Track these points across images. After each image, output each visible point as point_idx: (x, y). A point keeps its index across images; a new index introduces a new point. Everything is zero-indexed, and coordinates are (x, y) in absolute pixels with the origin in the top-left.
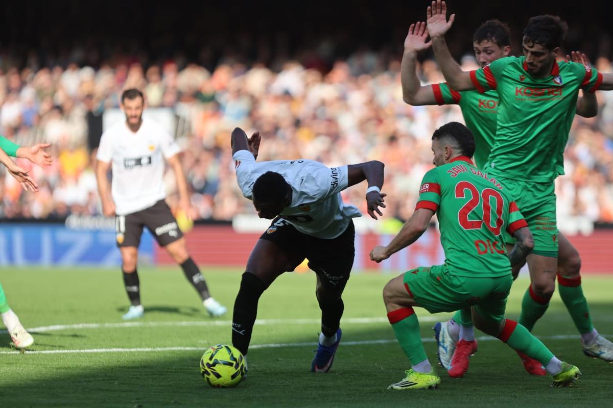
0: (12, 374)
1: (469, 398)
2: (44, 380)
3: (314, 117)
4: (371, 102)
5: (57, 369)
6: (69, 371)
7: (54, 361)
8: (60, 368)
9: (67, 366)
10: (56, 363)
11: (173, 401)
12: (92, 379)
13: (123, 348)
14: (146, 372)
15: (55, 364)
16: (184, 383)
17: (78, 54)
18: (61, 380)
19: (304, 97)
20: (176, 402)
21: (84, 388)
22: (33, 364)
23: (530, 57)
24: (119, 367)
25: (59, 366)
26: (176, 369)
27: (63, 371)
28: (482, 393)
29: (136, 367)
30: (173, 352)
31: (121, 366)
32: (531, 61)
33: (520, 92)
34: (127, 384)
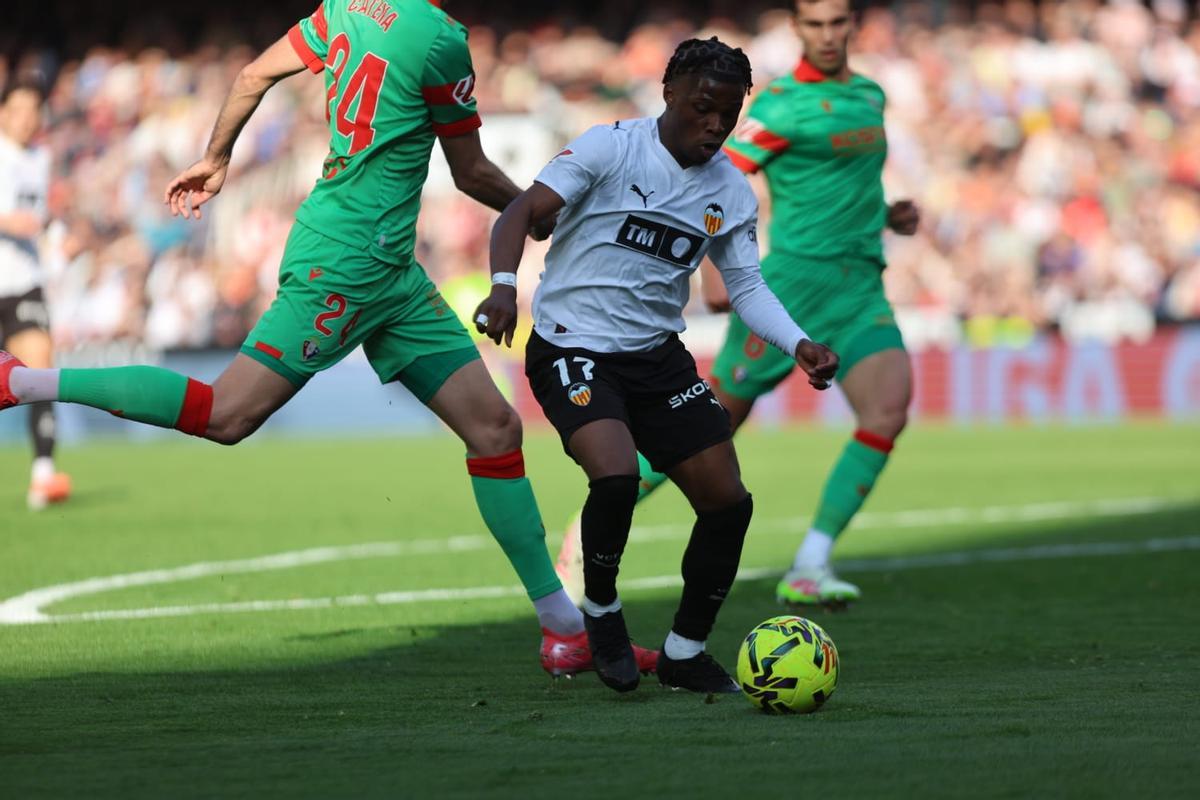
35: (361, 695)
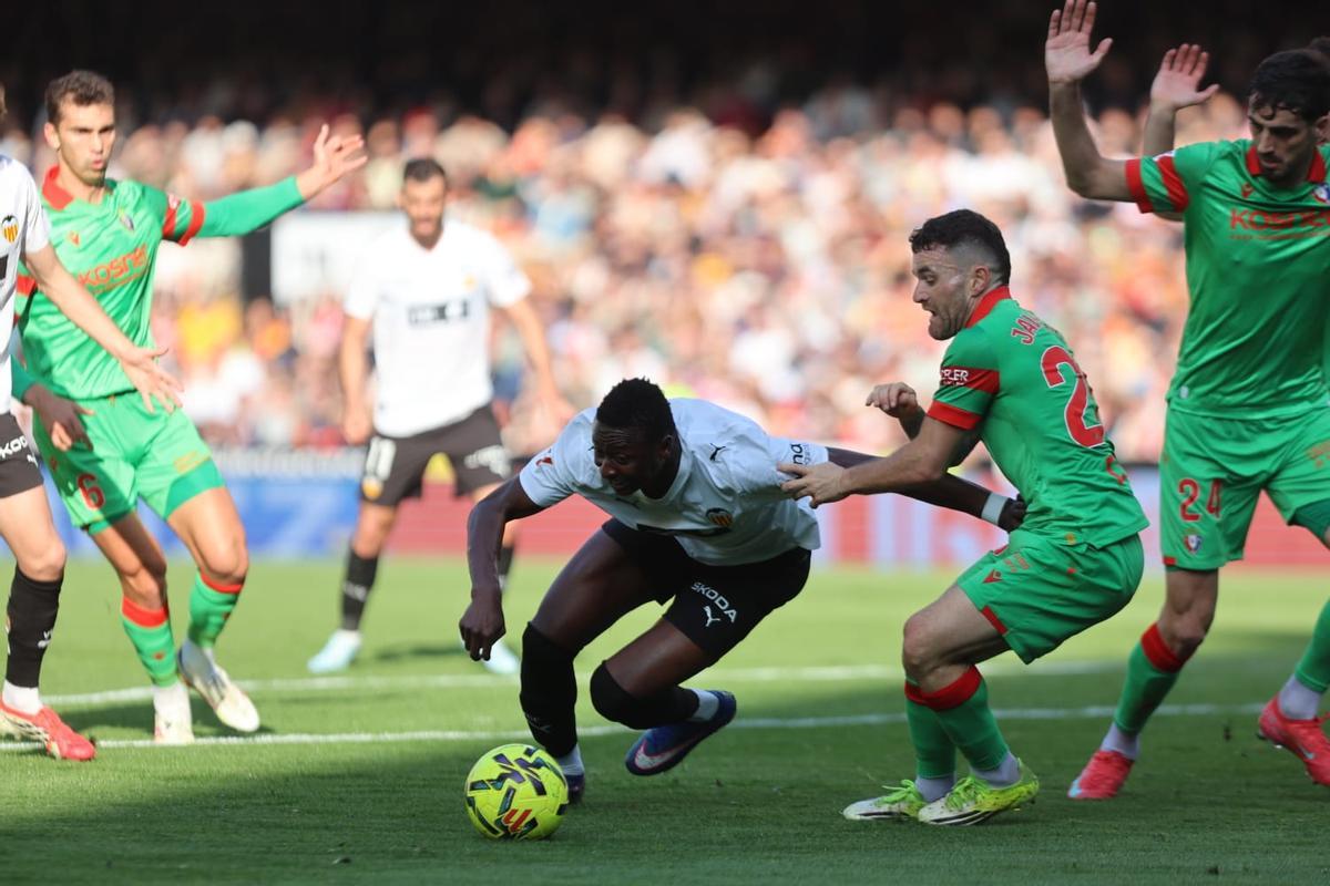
0: (69, 791)
1: (1060, 842)
2: (136, 805)
3: (732, 231)
4: (856, 198)
5: (167, 779)
6: (193, 784)
7: (160, 761)
8: (173, 779)
9: (188, 773)
10: (165, 768)
11: (417, 849)
12: (242, 802)
13: (311, 733)
14: (359, 786)
15: (163, 770)
16: (442, 809)
17: (221, 96)
18: (175, 804)
19: (709, 188)
20: (424, 852)
21: (225, 821)
22: (116, 769)
23: (1268, 139)
24: (303, 775)
25: (171, 774)
26: (424, 780)
27: (180, 783)
28: (1088, 830)
29: (338, 776)
30: (419, 742)
31: (306, 772)
32: (1271, 149)
33: (1241, 221)
34: (318, 812)
35: (212, 846)
